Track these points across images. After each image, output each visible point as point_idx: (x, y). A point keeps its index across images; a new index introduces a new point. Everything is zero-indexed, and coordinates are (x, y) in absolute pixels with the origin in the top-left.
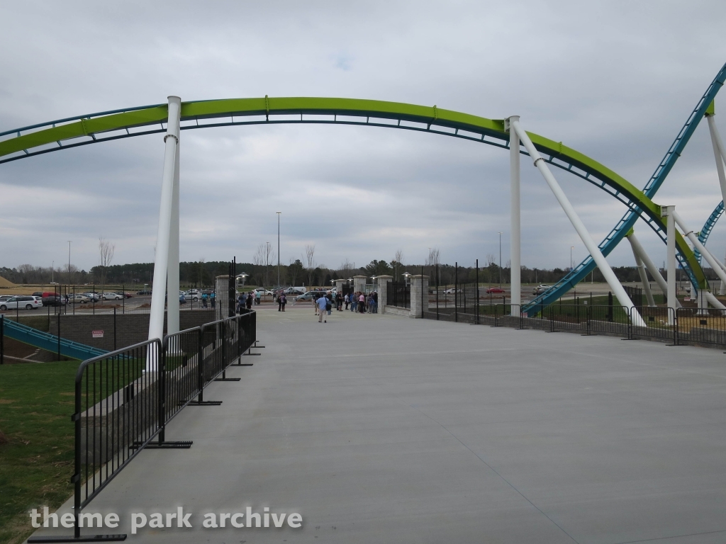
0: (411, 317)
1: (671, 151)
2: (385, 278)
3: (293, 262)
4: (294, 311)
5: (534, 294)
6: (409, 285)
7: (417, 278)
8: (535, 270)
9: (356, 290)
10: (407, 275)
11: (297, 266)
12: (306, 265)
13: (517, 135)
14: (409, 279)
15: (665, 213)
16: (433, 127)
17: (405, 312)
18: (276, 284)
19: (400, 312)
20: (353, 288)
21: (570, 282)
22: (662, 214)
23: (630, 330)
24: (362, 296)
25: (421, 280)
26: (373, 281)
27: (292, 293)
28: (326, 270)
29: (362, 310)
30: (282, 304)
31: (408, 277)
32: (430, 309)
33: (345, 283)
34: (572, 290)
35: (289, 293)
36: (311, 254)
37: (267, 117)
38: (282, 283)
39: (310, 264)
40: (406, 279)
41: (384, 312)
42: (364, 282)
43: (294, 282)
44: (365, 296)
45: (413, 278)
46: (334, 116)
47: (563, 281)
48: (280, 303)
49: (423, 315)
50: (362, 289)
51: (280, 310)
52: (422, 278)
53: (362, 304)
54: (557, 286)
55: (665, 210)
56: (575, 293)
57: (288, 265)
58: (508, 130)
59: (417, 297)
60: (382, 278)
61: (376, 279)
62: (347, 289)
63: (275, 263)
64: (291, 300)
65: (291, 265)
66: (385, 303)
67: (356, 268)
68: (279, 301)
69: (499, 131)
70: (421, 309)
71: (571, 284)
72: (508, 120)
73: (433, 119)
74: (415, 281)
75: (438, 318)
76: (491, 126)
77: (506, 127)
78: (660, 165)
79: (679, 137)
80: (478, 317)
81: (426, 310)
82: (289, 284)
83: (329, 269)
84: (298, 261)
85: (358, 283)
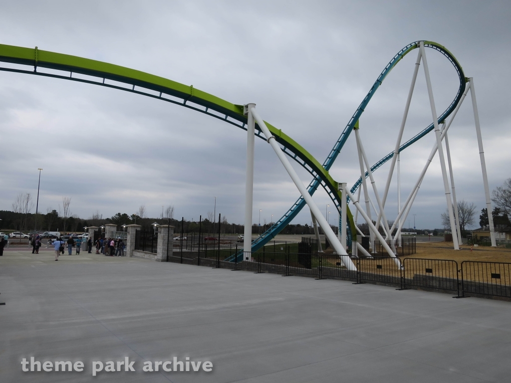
0: (158, 260)
1: (335, 149)
2: (134, 227)
3: (50, 212)
4: (47, 253)
5: (238, 242)
6: (157, 234)
7: (164, 227)
8: (234, 224)
9: (107, 236)
10: (155, 225)
11: (54, 215)
12: (61, 215)
13: (253, 118)
14: (157, 228)
15: (340, 188)
16: (188, 103)
17: (152, 256)
18: (33, 229)
19: (147, 256)
20: (104, 234)
21: (272, 234)
22: (339, 188)
23: (359, 276)
24: (113, 242)
25: (167, 229)
26: (124, 229)
27: (47, 237)
28: (78, 220)
29: (112, 254)
30: (36, 248)
31: (156, 227)
32: (175, 253)
33: (97, 230)
34: (273, 240)
35: (44, 237)
36: (67, 204)
37: (35, 68)
38: (38, 229)
39: (66, 213)
40: (155, 228)
41: (132, 255)
42: (114, 229)
43: (49, 228)
44: (115, 242)
45: (160, 227)
46: (102, 79)
47: (267, 233)
48: (34, 246)
49: (168, 259)
50: (112, 236)
51: (33, 253)
52: (169, 227)
53: (112, 248)
54: (263, 237)
55: (340, 185)
56: (275, 242)
57: (46, 214)
58: (247, 114)
59: (163, 243)
60: (132, 227)
61: (127, 227)
62: (99, 235)
63: (33, 212)
64: (45, 243)
65: (48, 214)
66: (133, 248)
67: (102, 218)
68: (33, 244)
69: (239, 114)
70: (166, 254)
71: (272, 236)
72: (247, 106)
73: (190, 96)
74: (163, 230)
75: (181, 262)
76: (233, 109)
77: (245, 112)
78: (328, 158)
79: (339, 141)
80: (219, 262)
81: (171, 254)
82: (45, 229)
83: (81, 218)
84: (54, 211)
85: (110, 231)
